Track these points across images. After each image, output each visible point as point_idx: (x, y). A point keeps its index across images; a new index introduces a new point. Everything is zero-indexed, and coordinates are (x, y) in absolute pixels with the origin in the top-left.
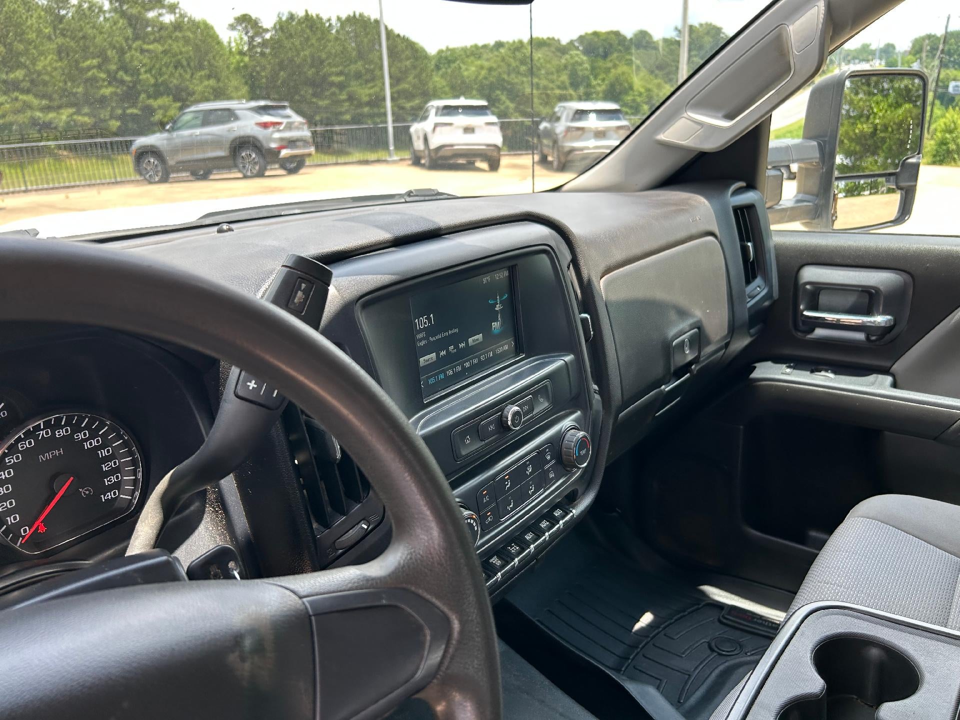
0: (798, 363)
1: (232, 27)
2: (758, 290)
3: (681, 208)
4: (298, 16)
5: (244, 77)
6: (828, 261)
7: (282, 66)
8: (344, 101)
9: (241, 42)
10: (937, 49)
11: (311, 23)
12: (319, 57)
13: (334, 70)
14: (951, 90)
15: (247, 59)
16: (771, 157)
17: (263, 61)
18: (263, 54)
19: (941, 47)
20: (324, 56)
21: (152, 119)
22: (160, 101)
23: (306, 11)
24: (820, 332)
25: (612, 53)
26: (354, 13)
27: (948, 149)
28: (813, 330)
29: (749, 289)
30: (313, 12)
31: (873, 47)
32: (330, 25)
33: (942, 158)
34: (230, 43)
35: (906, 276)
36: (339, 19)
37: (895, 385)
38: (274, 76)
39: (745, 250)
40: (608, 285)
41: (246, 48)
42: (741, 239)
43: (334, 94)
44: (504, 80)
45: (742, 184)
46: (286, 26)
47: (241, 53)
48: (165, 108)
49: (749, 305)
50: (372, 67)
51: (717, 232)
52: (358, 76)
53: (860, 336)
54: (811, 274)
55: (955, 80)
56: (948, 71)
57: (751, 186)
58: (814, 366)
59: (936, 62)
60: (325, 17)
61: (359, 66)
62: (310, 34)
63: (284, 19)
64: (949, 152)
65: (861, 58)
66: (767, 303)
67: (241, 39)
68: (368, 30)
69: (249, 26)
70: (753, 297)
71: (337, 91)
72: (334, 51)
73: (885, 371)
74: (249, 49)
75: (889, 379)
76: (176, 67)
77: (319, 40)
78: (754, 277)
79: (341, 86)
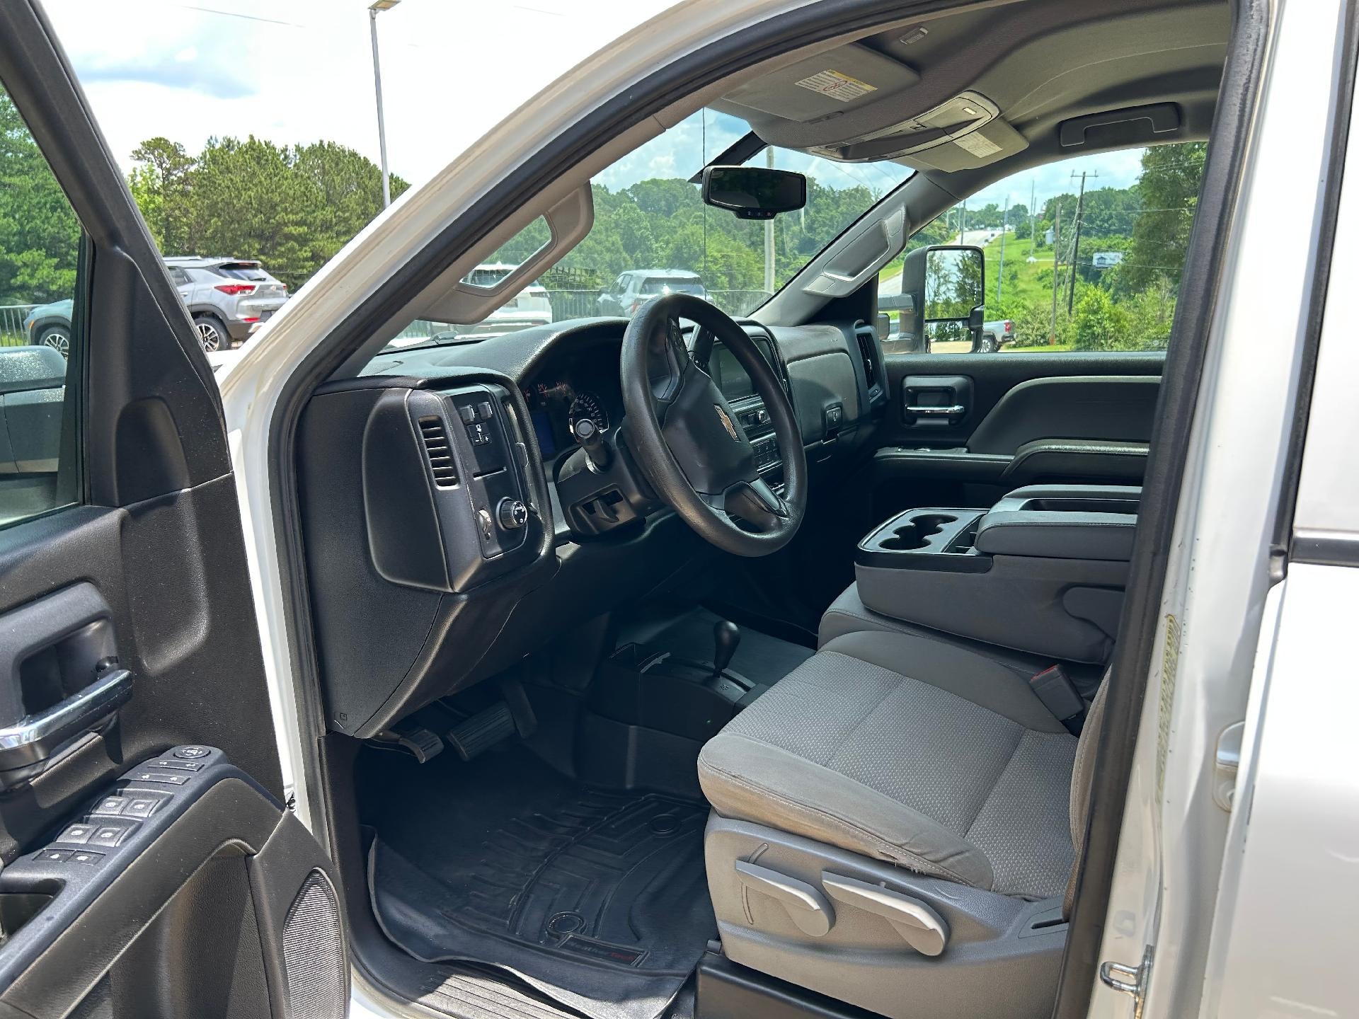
0: (906, 446)
1: (138, 155)
2: (876, 392)
3: (825, 333)
4: (239, 143)
5: (155, 223)
6: (922, 372)
7: (213, 210)
8: (306, 259)
9: (151, 175)
10: (1074, 213)
11: (258, 154)
12: (270, 200)
13: (291, 217)
14: (1095, 262)
15: (159, 200)
16: (879, 305)
17: (186, 203)
18: (184, 194)
19: (1077, 211)
20: (277, 199)
21: (13, 281)
22: (27, 256)
23: (252, 137)
24: (920, 422)
25: (677, 208)
26: (321, 142)
27: (1093, 333)
28: (915, 421)
29: (870, 391)
30: (261, 137)
31: (1000, 209)
32: (286, 157)
33: (1087, 343)
34: (133, 177)
35: (970, 379)
36: (298, 149)
37: (969, 452)
38: (202, 223)
39: (866, 364)
40: (791, 368)
41: (159, 183)
42: (864, 358)
43: (292, 250)
44: (533, 238)
45: (862, 321)
46: (220, 156)
47: (151, 191)
48: (34, 267)
49: (872, 401)
50: (347, 214)
51: (848, 350)
52: (326, 226)
53: (946, 422)
54: (911, 381)
55: (1098, 250)
56: (1091, 240)
57: (868, 322)
58: (916, 446)
59: (1074, 231)
60: (279, 146)
61: (328, 213)
62: (257, 168)
63: (218, 146)
64: (1094, 336)
65: (987, 222)
66: (881, 404)
67: (152, 171)
68: (341, 165)
69: (165, 156)
70: (873, 396)
71: (296, 246)
72: (291, 192)
73: (963, 445)
74: (164, 187)
75: (965, 449)
76: (53, 209)
77: (269, 177)
78: (873, 384)
79: (303, 241)
